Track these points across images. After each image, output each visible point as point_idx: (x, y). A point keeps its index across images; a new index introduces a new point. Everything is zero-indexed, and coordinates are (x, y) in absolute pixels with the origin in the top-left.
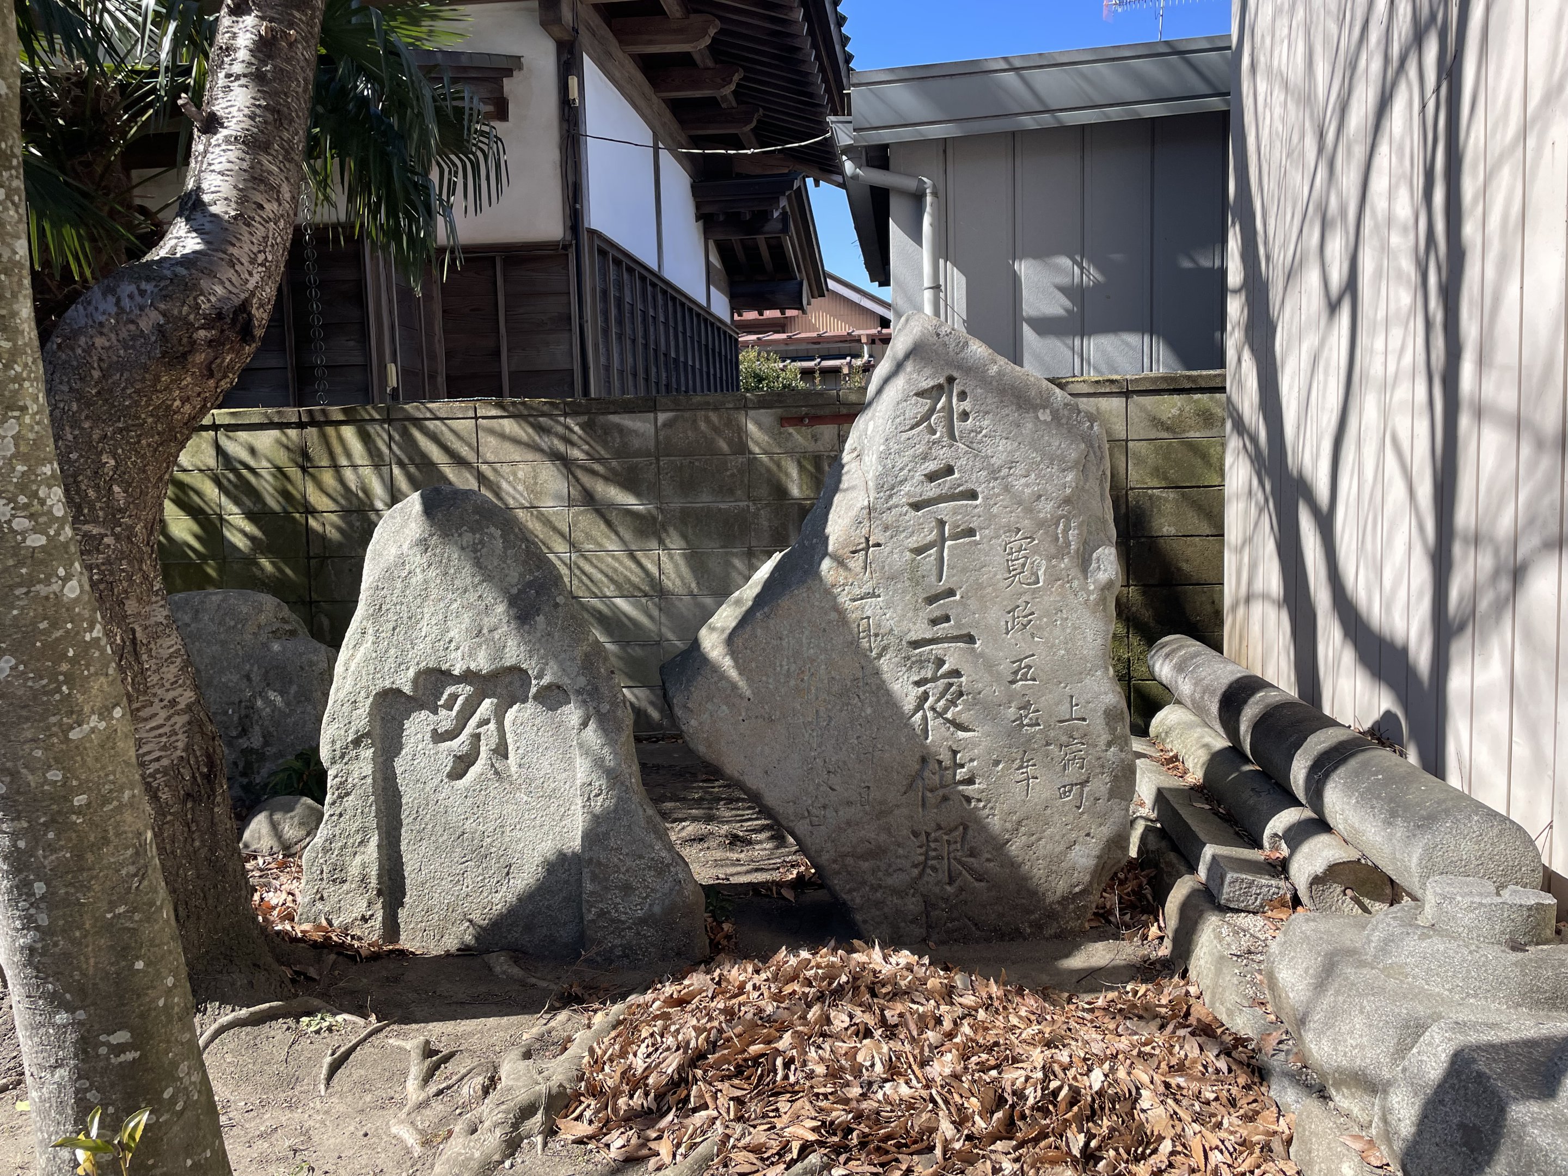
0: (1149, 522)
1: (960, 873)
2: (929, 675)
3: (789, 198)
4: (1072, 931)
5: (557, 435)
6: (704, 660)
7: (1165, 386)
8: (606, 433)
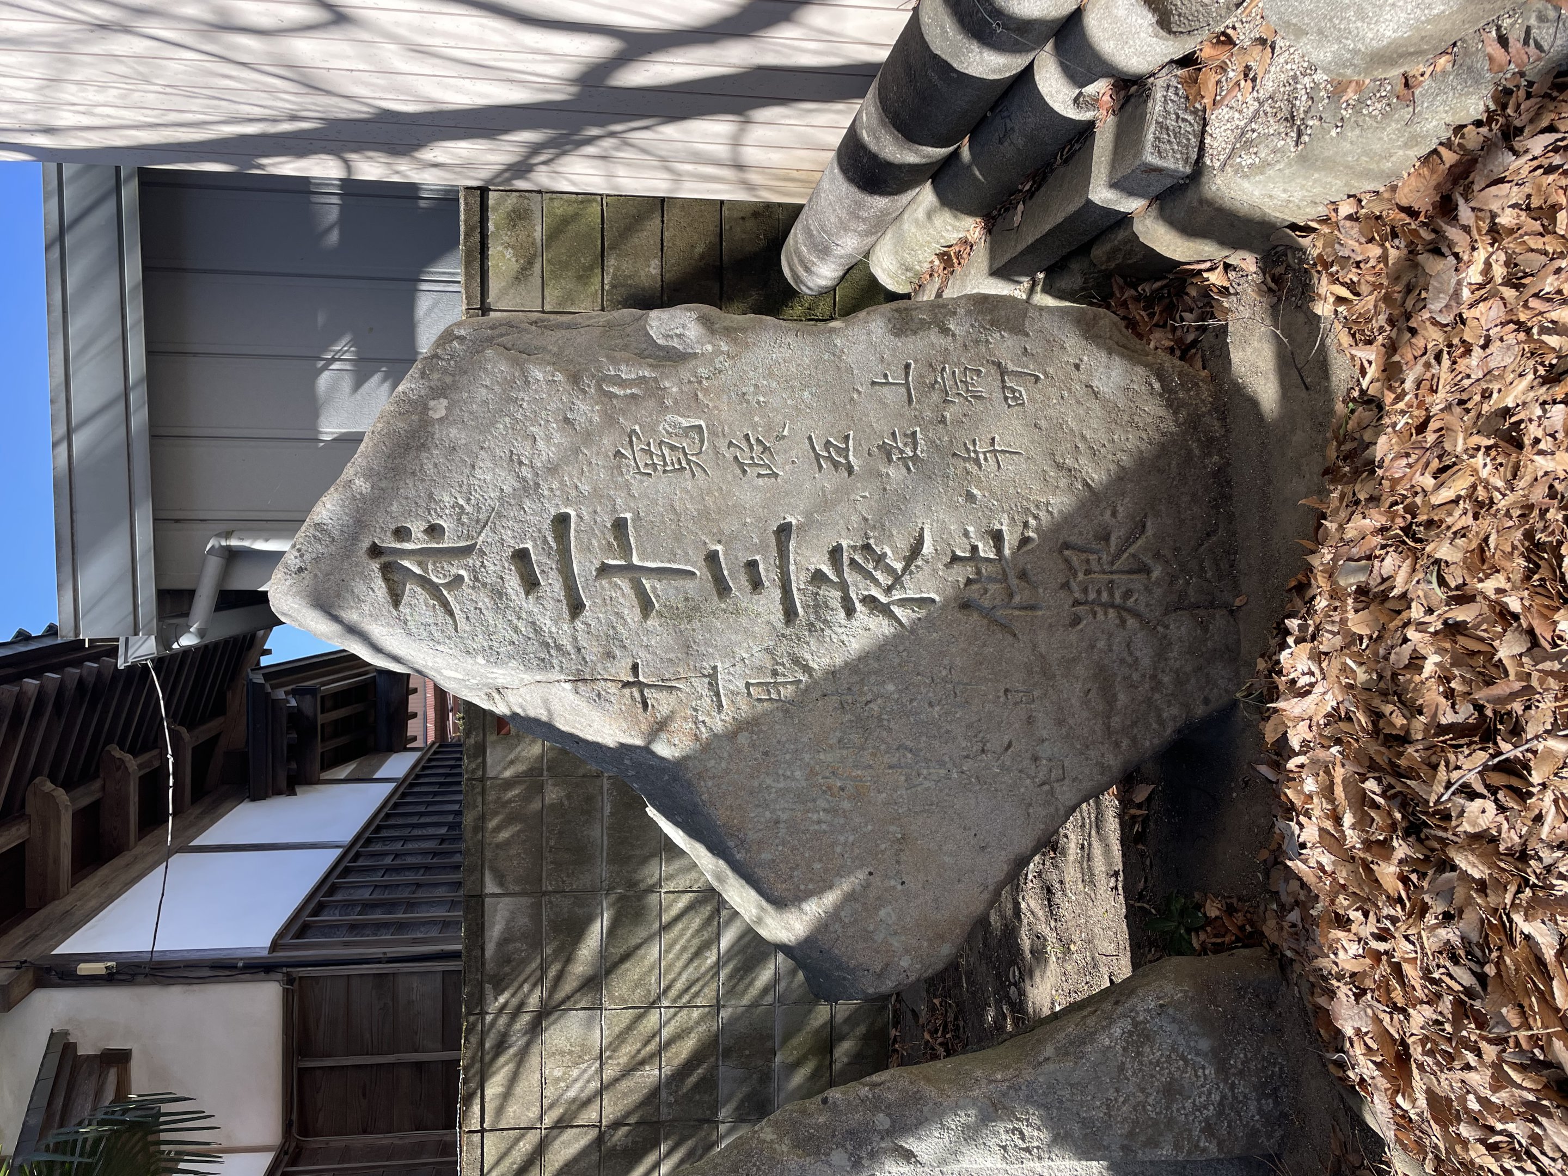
0: (643, 289)
1: (1134, 556)
2: (838, 594)
3: (274, 687)
4: (1216, 396)
5: (510, 1024)
6: (809, 942)
7: (477, 265)
8: (509, 961)
